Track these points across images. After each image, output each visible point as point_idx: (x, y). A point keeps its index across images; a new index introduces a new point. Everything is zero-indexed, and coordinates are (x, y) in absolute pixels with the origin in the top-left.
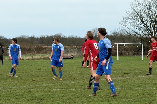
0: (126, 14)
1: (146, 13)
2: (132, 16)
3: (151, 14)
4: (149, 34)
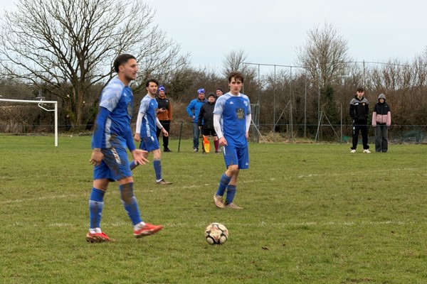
2: (21, 24)
4: (65, 75)
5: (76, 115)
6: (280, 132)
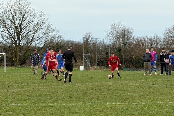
1: (10, 19)
3: (15, 20)
5: (17, 59)
6: (99, 66)
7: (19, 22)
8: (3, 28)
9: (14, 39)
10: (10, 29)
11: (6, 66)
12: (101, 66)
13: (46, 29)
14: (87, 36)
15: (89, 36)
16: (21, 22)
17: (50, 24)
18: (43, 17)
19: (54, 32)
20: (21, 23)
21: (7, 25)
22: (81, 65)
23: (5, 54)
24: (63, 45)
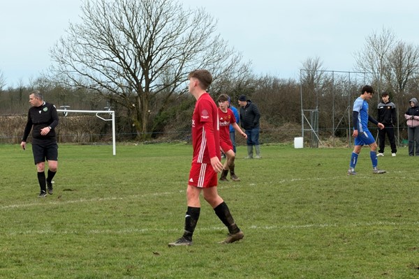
0: (69, 31)
1: (123, 29)
2: (86, 36)
3: (136, 31)
4: (131, 85)
5: (142, 124)
6: (340, 137)
7: (146, 36)
8: (107, 52)
9: (134, 75)
10: (124, 54)
11: (116, 140)
12: (346, 136)
13: (210, 50)
14: (309, 66)
15: (316, 65)
16: (149, 35)
17: (220, 39)
18: (204, 23)
19: (231, 57)
20: (151, 39)
21: (116, 44)
22: (297, 136)
23: (113, 112)
24: (252, 88)
